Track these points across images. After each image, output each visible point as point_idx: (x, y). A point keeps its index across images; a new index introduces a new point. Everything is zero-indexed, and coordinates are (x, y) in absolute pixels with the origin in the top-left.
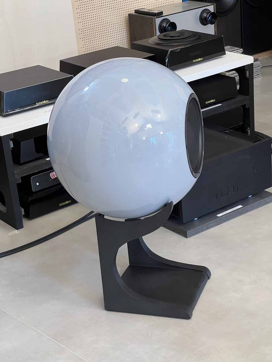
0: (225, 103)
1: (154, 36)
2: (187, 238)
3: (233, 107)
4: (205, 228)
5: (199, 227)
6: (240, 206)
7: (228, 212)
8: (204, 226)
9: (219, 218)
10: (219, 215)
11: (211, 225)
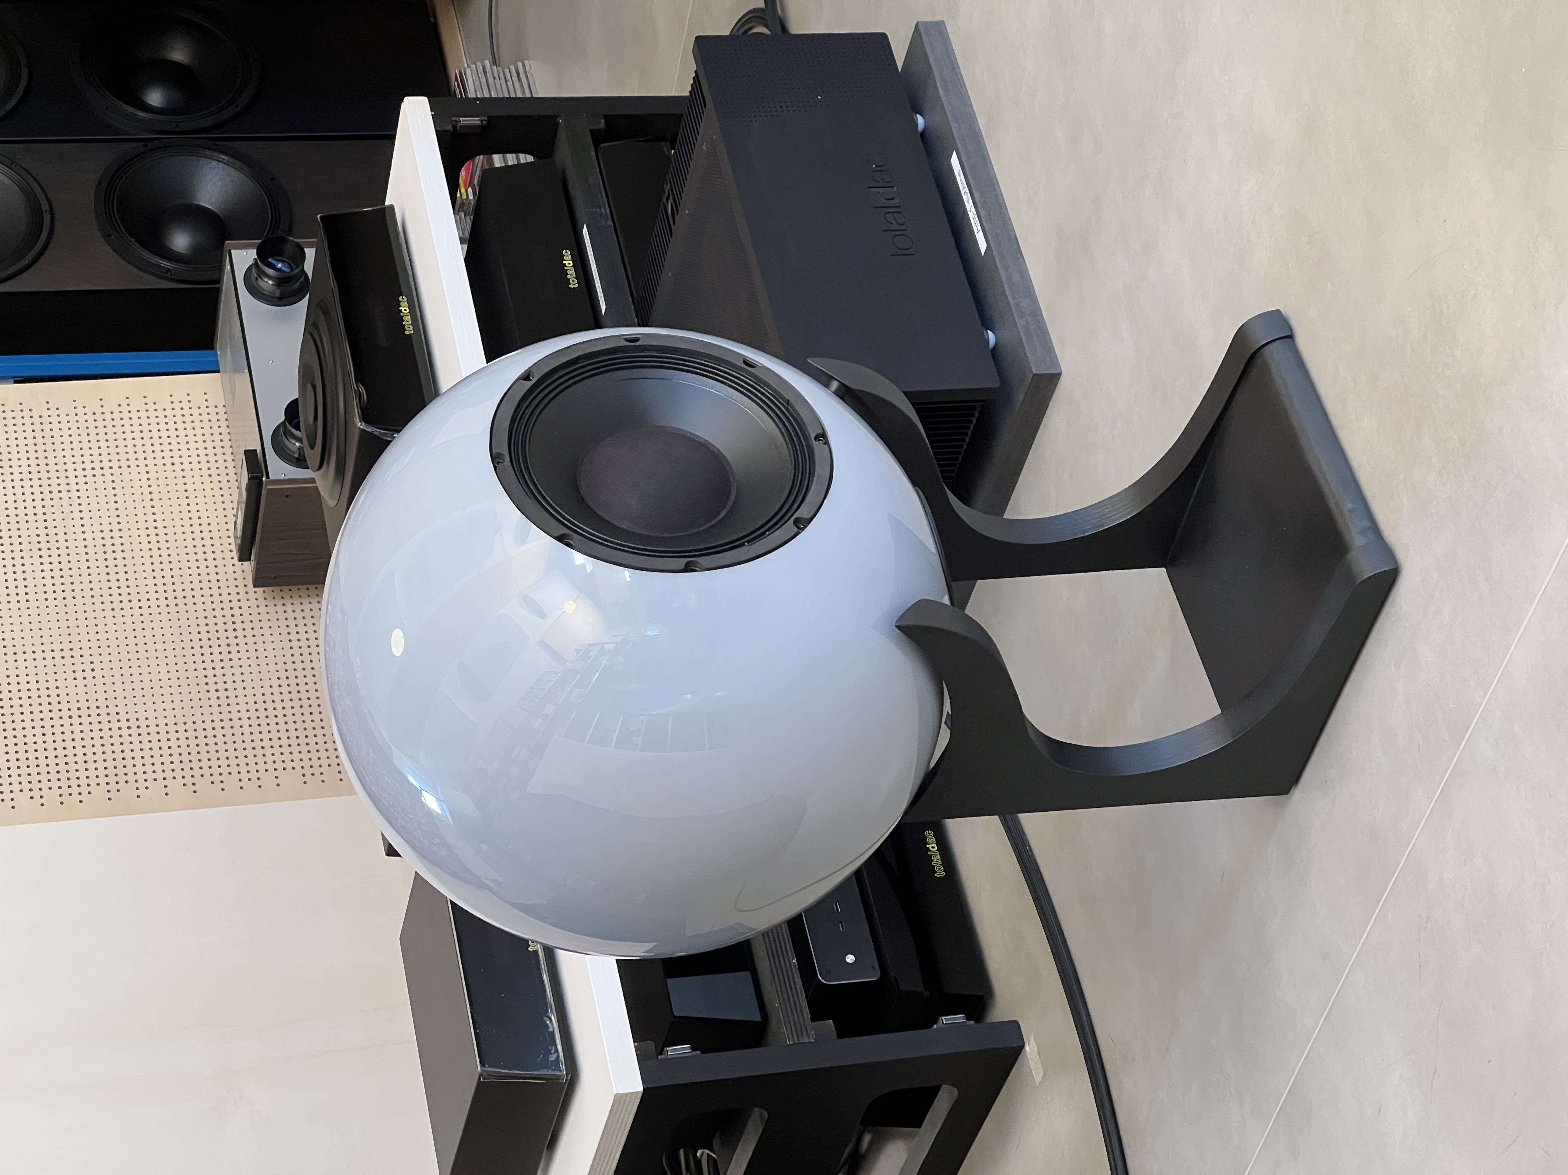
0: (581, 210)
1: (317, 487)
2: (1059, 375)
3: (595, 179)
4: (1025, 303)
5: (1020, 323)
6: (954, 160)
7: (973, 209)
8: (1017, 305)
9: (993, 248)
10: (983, 246)
11: (1016, 278)
